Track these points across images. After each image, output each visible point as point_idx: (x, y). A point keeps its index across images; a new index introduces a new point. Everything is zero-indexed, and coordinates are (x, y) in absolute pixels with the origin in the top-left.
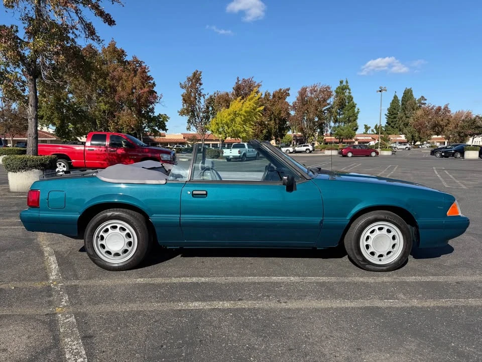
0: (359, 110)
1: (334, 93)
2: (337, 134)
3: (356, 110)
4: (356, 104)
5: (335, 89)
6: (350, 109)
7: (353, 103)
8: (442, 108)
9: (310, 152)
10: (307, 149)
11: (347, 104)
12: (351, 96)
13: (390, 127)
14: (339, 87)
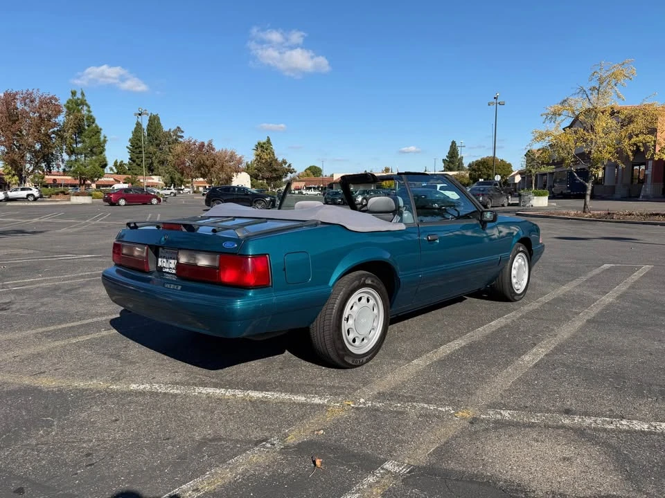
0: (105, 137)
1: (65, 110)
2: (75, 172)
3: (102, 139)
4: (101, 129)
5: (65, 103)
6: (93, 136)
7: (96, 126)
8: (206, 144)
9: (35, 199)
10: (28, 195)
11: (86, 127)
12: (91, 116)
13: (135, 165)
14: (70, 100)
